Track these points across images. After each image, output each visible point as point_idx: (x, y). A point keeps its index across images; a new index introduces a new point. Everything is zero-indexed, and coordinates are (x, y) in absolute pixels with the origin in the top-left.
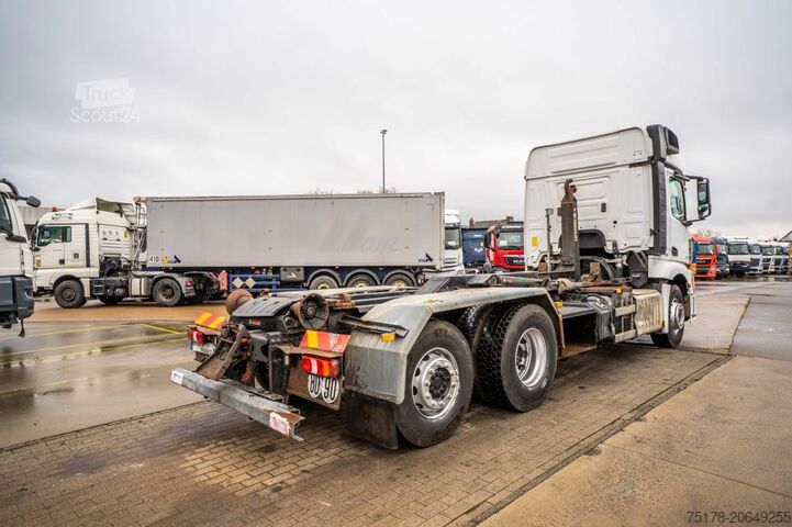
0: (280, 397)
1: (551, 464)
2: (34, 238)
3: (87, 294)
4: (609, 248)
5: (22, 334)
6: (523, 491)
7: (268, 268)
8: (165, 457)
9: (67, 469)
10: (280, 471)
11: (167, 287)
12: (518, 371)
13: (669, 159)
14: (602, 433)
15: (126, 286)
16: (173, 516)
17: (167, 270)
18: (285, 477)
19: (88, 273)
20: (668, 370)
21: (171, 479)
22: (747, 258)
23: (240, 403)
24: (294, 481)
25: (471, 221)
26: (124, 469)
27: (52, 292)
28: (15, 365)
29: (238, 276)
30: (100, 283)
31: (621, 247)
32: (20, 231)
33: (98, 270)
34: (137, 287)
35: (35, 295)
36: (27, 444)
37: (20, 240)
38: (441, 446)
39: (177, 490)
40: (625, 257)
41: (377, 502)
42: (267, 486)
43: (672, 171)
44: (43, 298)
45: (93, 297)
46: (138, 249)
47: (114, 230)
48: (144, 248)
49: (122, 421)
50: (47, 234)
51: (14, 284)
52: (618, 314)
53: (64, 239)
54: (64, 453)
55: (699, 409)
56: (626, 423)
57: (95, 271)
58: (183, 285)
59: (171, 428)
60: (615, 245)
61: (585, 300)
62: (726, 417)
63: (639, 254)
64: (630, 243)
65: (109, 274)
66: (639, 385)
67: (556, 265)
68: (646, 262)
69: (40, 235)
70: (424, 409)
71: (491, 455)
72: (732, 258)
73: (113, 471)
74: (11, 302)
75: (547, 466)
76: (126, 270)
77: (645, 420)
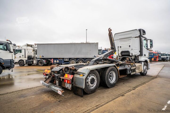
0: (60, 87)
1: (114, 98)
2: (15, 52)
3: (25, 63)
4: (131, 55)
5: (12, 71)
6: (108, 103)
7: (61, 58)
8: (39, 95)
9: (20, 97)
10: (60, 98)
11: (41, 62)
12: (109, 80)
13: (143, 36)
14: (126, 92)
15: (33, 62)
16: (39, 106)
17: (41, 59)
18: (61, 99)
19: (25, 59)
20: (142, 80)
21: (39, 99)
22: (165, 57)
23: (52, 88)
24: (63, 100)
25: (105, 49)
26: (31, 97)
27: (18, 63)
28: (11, 77)
29: (55, 60)
30: (27, 61)
31: (133, 54)
32: (12, 50)
33: (27, 58)
34: (35, 62)
35: (15, 63)
36: (13, 92)
37: (12, 52)
38: (93, 94)
39: (40, 101)
40: (134, 57)
41: (78, 104)
42: (58, 101)
43: (144, 38)
44: (16, 64)
45: (26, 64)
46: (35, 54)
47: (30, 50)
48: (36, 54)
49: (31, 88)
50: (17, 51)
51: (11, 61)
52: (132, 69)
53: (21, 52)
54: (19, 94)
55: (147, 88)
56: (131, 90)
57: (26, 59)
58: (44, 62)
59: (40, 90)
60: (132, 54)
61: (125, 66)
62: (152, 89)
63: (137, 56)
64: (135, 54)
65: (29, 59)
66: (135, 83)
67: (120, 58)
68: (138, 58)
69: (16, 51)
70: (89, 86)
71: (102, 96)
72: (162, 57)
73: (28, 97)
74: (10, 65)
75: (113, 98)
76: (33, 59)
77: (135, 90)
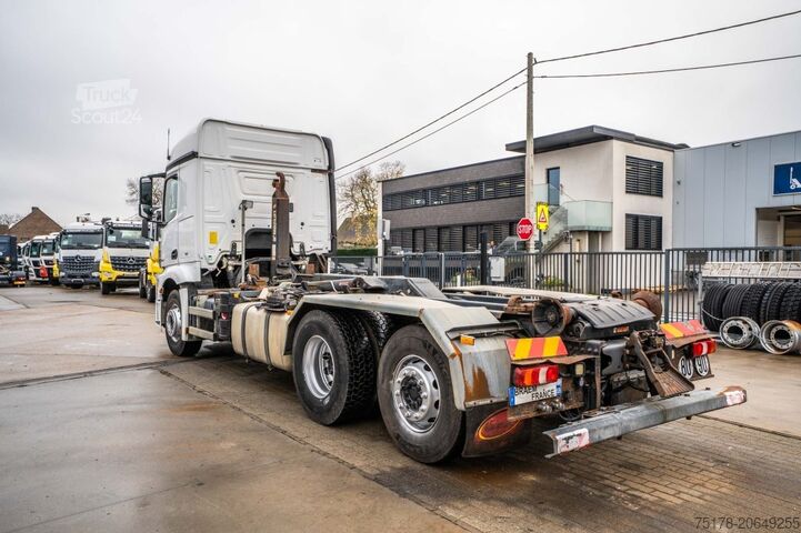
4: (296, 250)
31: (307, 249)
40: (309, 259)
60: (302, 246)
63: (321, 256)
64: (315, 246)
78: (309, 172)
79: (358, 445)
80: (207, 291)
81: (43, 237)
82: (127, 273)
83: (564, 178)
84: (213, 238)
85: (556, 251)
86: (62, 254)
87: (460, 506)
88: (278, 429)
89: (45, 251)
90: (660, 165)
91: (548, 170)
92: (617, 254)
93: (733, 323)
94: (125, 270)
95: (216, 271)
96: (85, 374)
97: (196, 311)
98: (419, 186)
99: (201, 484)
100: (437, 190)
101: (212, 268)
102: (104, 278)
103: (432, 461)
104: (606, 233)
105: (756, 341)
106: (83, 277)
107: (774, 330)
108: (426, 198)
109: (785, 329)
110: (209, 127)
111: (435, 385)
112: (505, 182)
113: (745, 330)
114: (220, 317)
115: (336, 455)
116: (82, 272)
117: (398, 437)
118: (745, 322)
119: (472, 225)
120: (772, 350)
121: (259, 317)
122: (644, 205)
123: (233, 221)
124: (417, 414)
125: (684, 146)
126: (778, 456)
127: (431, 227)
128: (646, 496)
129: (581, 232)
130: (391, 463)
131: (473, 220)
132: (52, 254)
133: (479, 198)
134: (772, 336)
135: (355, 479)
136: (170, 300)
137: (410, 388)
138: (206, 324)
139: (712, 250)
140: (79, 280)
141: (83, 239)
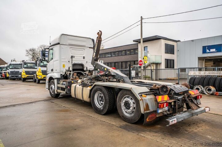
60: (87, 68)
64: (90, 68)
78: (88, 48)
79: (112, 119)
80: (63, 80)
81: (3, 66)
82: (30, 76)
83: (149, 49)
84: (64, 66)
85: (147, 69)
86: (10, 71)
87: (144, 133)
88: (89, 116)
89: (4, 69)
90: (173, 46)
91: (144, 47)
92: (163, 69)
93: (197, 87)
94: (29, 75)
95: (64, 75)
96: (30, 103)
97: (60, 86)
98: (109, 51)
99: (76, 130)
100: (114, 52)
101: (63, 74)
102: (23, 77)
103: (133, 122)
104: (160, 64)
105: (203, 91)
106: (16, 77)
107: (207, 89)
108: (111, 55)
109: (210, 88)
110: (63, 36)
111: (134, 103)
112: (132, 50)
113: (200, 89)
114: (67, 87)
115: (107, 122)
116: (16, 75)
117: (123, 116)
118: (200, 87)
119: (124, 62)
120: (207, 94)
121: (80, 88)
122: (169, 56)
123: (69, 61)
124: (129, 111)
125: (179, 41)
126: (217, 119)
127: (113, 62)
128: (188, 130)
129: (153, 63)
130: (122, 123)
131: (124, 61)
132: (6, 70)
133: (126, 55)
134: (207, 90)
135: (115, 128)
136: (51, 82)
137: (126, 104)
138: (63, 89)
139: (187, 68)
140: (15, 77)
141: (16, 66)
